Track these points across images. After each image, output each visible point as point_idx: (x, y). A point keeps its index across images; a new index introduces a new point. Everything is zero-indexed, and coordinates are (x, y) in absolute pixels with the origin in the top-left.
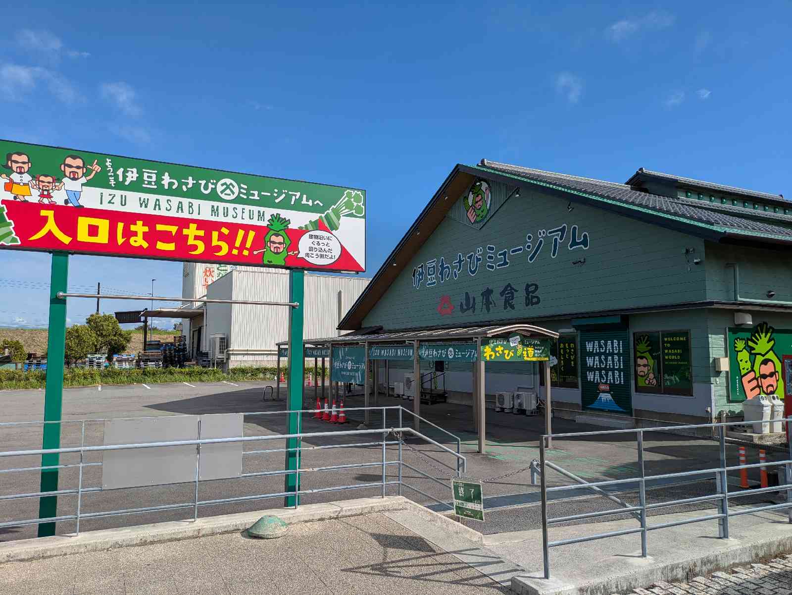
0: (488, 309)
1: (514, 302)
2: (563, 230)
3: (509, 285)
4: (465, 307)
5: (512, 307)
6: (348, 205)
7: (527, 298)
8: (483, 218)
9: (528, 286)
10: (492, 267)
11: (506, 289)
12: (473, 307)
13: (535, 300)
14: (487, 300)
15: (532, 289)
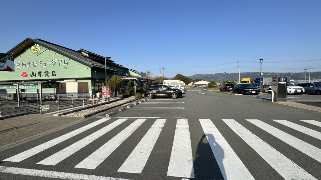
0: (40, 76)
1: (48, 75)
2: (62, 60)
3: (47, 71)
4: (32, 75)
5: (48, 76)
6: (9, 58)
7: (52, 74)
8: (38, 53)
9: (52, 72)
10: (41, 66)
11: (46, 72)
12: (35, 75)
13: (55, 75)
14: (40, 74)
15: (53, 72)
